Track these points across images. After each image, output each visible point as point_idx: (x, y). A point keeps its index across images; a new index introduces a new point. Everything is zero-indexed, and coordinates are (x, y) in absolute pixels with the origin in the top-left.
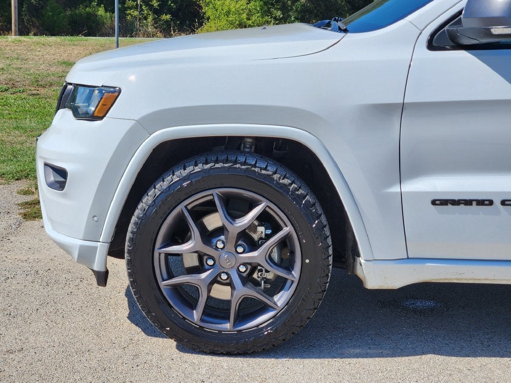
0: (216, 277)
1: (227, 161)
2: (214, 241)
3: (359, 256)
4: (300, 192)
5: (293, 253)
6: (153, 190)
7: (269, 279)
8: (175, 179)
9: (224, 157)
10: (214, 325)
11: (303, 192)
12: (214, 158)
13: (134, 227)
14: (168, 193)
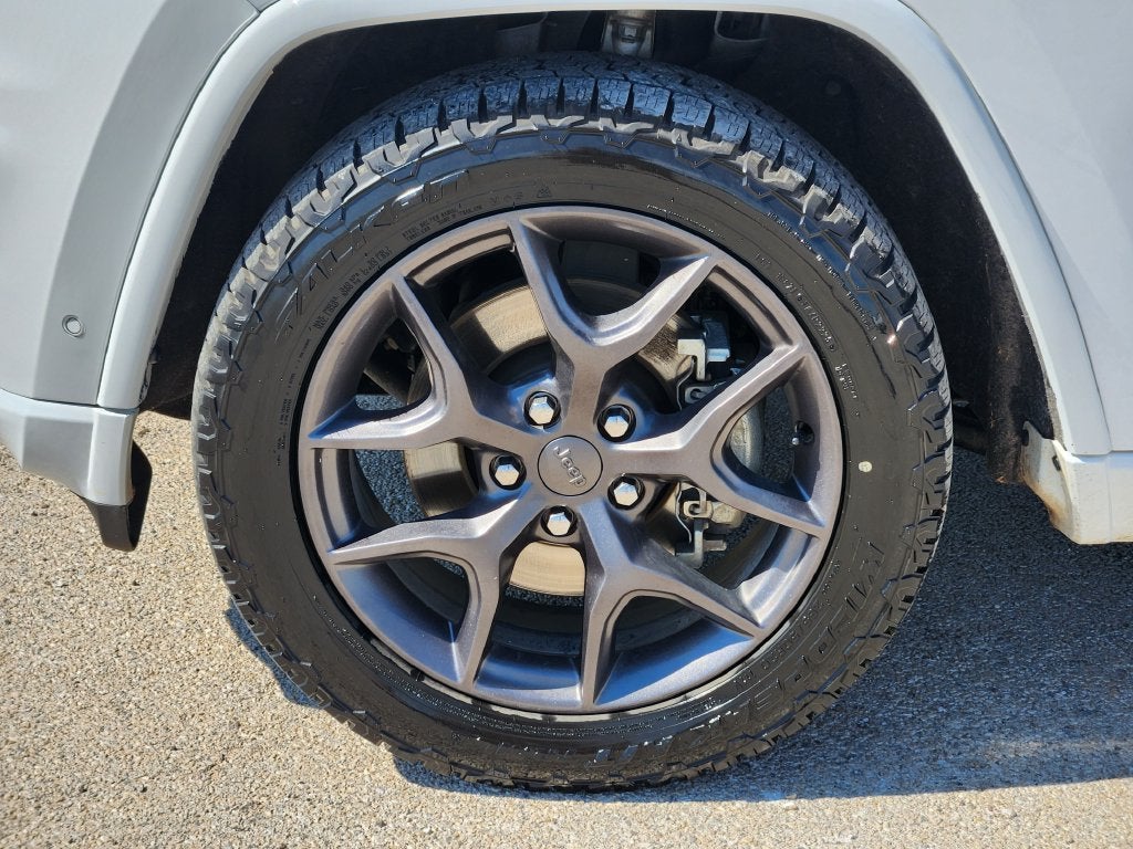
0: (532, 525)
1: (560, 105)
2: (520, 395)
3: (1049, 433)
4: (841, 214)
5: (809, 431)
6: (284, 219)
7: (720, 524)
8: (366, 178)
9: (548, 90)
10: (527, 694)
11: (849, 215)
12: (509, 96)
13: (218, 359)
14: (339, 232)
